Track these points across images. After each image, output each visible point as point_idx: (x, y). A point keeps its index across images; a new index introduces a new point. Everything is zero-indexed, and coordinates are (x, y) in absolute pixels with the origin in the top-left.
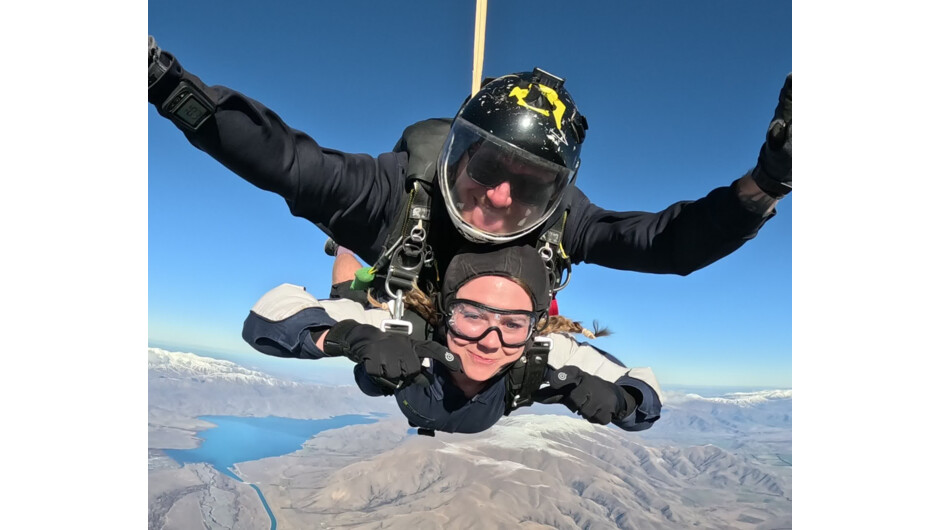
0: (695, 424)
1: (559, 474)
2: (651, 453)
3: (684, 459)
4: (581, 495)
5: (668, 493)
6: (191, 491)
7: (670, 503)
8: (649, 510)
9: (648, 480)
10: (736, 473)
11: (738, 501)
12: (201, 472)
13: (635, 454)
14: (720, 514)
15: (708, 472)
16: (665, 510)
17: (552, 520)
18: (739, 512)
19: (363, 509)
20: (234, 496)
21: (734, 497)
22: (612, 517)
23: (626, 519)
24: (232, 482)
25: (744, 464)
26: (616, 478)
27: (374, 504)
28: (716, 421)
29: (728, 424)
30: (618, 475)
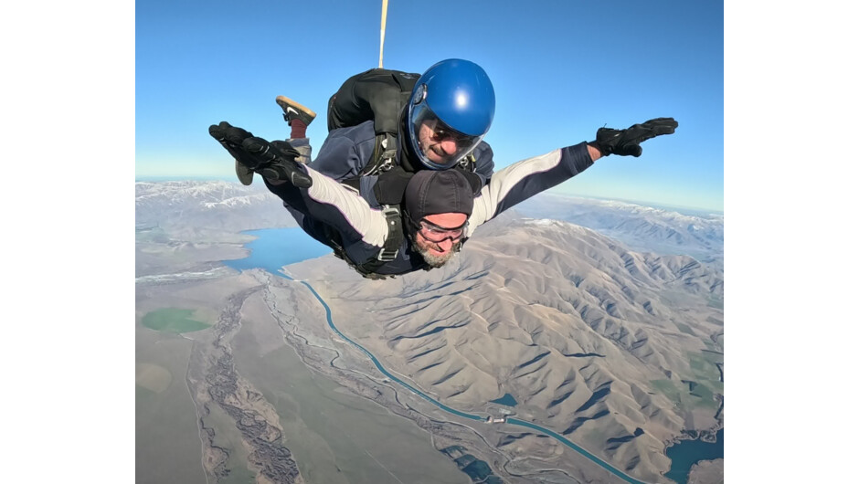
0: (673, 237)
1: (559, 268)
2: (635, 258)
3: (664, 266)
4: (577, 286)
5: (649, 292)
6: (255, 291)
7: (651, 300)
8: (633, 304)
9: (632, 280)
10: (707, 282)
11: (708, 305)
12: (257, 275)
13: (622, 257)
14: (692, 314)
15: (683, 278)
16: (646, 305)
17: (556, 304)
18: (707, 315)
19: (399, 296)
20: (290, 292)
21: (705, 302)
22: (603, 306)
23: (615, 309)
24: (285, 281)
25: (715, 276)
26: (606, 275)
27: (407, 291)
28: (692, 237)
29: (702, 241)
30: (607, 273)
